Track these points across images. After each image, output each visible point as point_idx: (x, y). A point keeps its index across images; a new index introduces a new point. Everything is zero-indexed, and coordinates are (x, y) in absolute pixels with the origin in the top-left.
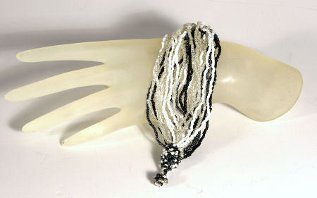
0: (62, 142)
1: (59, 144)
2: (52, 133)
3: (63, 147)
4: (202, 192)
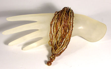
2: (19, 46)
3: (23, 51)
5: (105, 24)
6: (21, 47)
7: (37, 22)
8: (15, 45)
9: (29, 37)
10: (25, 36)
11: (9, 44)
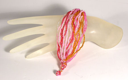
0: (26, 57)
1: (24, 57)
2: (22, 53)
6: (24, 55)
8: (18, 52)
9: (33, 43)
10: (28, 42)
11: (10, 52)
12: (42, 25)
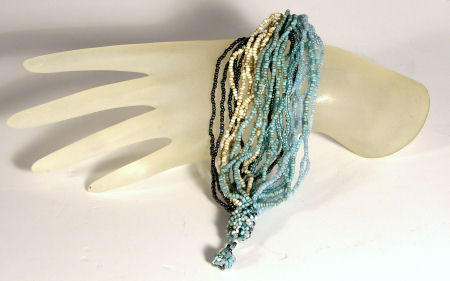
0: (87, 186)
1: (83, 189)
2: (74, 173)
3: (90, 194)
4: (286, 257)
5: (421, 84)
6: (81, 179)
7: (145, 78)
9: (112, 139)
10: (100, 132)
12: (146, 75)
